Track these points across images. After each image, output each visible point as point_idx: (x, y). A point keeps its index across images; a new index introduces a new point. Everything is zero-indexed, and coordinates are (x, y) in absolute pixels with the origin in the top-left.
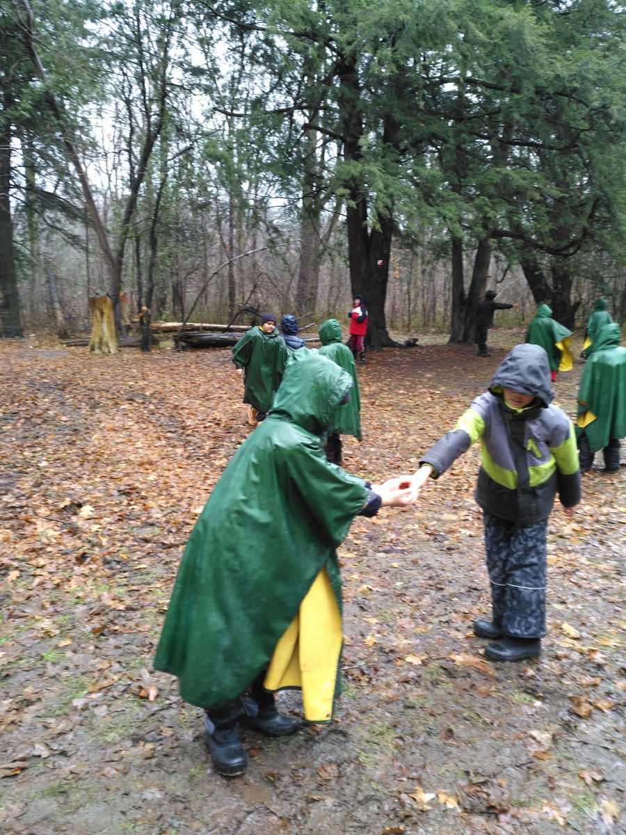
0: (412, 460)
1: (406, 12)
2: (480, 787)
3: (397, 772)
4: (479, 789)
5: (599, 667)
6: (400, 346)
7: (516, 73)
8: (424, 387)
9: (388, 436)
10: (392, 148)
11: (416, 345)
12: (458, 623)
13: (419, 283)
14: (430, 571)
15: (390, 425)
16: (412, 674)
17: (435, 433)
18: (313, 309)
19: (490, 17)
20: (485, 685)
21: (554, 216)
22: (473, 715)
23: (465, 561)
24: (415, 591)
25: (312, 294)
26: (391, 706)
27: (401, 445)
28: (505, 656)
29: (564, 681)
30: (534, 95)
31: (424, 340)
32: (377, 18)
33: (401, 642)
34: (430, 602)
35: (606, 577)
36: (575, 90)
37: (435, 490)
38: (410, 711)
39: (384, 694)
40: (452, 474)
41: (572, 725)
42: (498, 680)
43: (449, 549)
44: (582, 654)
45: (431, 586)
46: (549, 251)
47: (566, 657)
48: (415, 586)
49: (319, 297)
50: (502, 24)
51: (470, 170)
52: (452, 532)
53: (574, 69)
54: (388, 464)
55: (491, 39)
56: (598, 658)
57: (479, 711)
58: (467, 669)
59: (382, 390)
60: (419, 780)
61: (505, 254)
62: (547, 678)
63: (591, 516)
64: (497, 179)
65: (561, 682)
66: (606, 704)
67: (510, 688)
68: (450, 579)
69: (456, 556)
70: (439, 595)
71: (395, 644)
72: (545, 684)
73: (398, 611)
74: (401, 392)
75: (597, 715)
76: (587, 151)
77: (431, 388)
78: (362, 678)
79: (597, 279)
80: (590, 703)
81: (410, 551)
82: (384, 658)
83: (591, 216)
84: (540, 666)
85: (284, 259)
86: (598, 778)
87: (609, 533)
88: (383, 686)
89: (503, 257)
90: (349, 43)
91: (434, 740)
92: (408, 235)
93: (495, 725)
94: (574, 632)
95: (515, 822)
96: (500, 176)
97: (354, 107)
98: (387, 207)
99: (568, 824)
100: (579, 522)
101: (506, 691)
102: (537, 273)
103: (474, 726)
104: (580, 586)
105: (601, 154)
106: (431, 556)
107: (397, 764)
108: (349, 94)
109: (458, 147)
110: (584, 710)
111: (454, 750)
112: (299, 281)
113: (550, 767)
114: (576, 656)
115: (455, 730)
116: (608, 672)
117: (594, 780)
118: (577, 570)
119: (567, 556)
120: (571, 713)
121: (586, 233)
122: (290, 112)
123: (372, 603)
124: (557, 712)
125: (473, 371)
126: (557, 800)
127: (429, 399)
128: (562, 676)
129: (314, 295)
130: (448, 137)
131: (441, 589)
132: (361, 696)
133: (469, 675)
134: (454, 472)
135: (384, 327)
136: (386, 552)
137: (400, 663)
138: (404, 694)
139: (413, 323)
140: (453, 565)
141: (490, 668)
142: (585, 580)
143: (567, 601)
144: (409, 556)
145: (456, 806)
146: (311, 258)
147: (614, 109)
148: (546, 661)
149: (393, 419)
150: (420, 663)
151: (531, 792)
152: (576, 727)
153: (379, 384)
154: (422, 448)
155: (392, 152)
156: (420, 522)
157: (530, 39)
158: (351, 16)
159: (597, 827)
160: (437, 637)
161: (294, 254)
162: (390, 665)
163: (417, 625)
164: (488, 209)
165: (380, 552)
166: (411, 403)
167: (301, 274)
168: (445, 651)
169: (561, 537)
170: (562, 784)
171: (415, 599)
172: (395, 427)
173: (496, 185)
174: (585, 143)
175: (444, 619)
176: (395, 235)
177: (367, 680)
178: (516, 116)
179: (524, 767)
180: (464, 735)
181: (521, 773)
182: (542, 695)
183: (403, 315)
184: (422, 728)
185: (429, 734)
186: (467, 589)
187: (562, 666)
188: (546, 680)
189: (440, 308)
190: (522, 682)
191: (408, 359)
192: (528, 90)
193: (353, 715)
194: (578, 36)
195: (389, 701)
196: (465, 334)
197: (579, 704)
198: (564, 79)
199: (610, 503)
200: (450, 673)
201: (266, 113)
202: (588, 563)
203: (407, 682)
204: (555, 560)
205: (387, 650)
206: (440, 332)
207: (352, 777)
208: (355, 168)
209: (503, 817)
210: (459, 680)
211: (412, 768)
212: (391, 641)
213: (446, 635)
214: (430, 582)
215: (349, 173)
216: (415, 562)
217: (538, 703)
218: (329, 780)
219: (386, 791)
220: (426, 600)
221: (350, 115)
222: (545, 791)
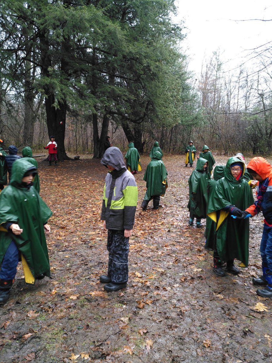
0: (76, 210)
1: (67, 15)
2: (99, 347)
3: (63, 349)
4: (98, 348)
5: (148, 287)
6: (72, 160)
7: (115, 48)
8: (82, 177)
9: (66, 199)
10: (64, 73)
11: (79, 159)
12: (93, 278)
13: (80, 132)
14: (82, 258)
15: (67, 195)
16: (72, 304)
17: (87, 197)
18: (32, 143)
19: (103, 24)
20: (103, 303)
21: (133, 107)
22: (98, 317)
23: (98, 251)
24: (75, 267)
25: (31, 136)
26: (62, 320)
27: (72, 203)
28: (112, 289)
29: (135, 295)
30: (122, 58)
31: (82, 157)
32: (54, 16)
33: (68, 290)
34: (82, 271)
35: (153, 251)
36: (137, 58)
37: (86, 222)
38: (71, 321)
39: (59, 315)
40: (94, 214)
41: (137, 312)
42: (109, 300)
43: (91, 247)
44: (142, 283)
45: (82, 264)
46: (132, 121)
47: (136, 286)
48: (75, 265)
49: (34, 137)
50: (107, 28)
51: (99, 85)
52: (92, 239)
53: (137, 50)
54: (65, 212)
55: (104, 33)
56: (148, 284)
57: (100, 314)
58: (96, 298)
59: (63, 179)
60: (73, 350)
61: (115, 121)
62: (128, 295)
63: (148, 227)
64: (109, 90)
65: (134, 296)
66: (150, 301)
67: (114, 302)
68: (91, 260)
69: (94, 249)
70: (86, 267)
71: (65, 292)
72: (127, 298)
73: (67, 277)
74: (72, 179)
75: (146, 307)
76: (144, 82)
77: (85, 178)
78: (49, 310)
79: (151, 133)
80: (144, 302)
81: (74, 250)
82: (60, 299)
83: (147, 108)
84: (126, 291)
85: (15, 119)
86: (145, 331)
87: (154, 234)
88: (59, 312)
89: (114, 123)
90: (42, 24)
91: (81, 331)
92: (74, 111)
93: (107, 319)
94: (139, 275)
95: (113, 358)
96: (111, 89)
97: (46, 53)
98: (62, 99)
99: (134, 353)
100: (143, 230)
101: (112, 304)
102: (128, 130)
103: (98, 321)
104: (143, 256)
105: (149, 84)
106: (83, 251)
107: (63, 346)
108: (44, 47)
109: (93, 76)
110: (141, 306)
111: (89, 334)
112: (24, 130)
113: (127, 332)
114: (140, 285)
115: (90, 325)
116: (151, 289)
117: (144, 333)
118: (142, 250)
119: (139, 245)
120: (137, 307)
121: (145, 115)
122: (16, 51)
123: (56, 275)
124: (132, 308)
125: (103, 170)
126: (129, 345)
127: (84, 182)
128: (134, 293)
129: (32, 137)
130: (89, 71)
131: (87, 265)
132: (48, 318)
133: (97, 300)
134: (94, 213)
135: (64, 151)
136: (63, 251)
137: (67, 299)
138: (69, 313)
139: (78, 150)
140: (92, 253)
141: (106, 295)
142: (145, 253)
143: (138, 263)
144: (74, 252)
145: (88, 357)
146: (30, 119)
147: (152, 68)
148: (128, 288)
149: (68, 192)
150: (76, 298)
151: (120, 344)
152: (138, 313)
153: (62, 176)
154: (81, 204)
155: (64, 75)
156: (79, 236)
157: (119, 36)
158: (42, 13)
159: (144, 352)
160: (84, 285)
161: (21, 117)
162: (63, 301)
163: (76, 282)
164: (106, 102)
165: (60, 252)
166: (77, 184)
167: (25, 126)
168: (87, 291)
169: (137, 237)
170: (132, 337)
171: (75, 270)
172: (69, 195)
173: (109, 92)
174: (143, 79)
175: (87, 277)
176: (68, 111)
177: (51, 310)
178: (116, 65)
179: (118, 334)
180: (94, 326)
181: (116, 337)
182: (126, 302)
183: (74, 146)
184: (76, 327)
185: (79, 329)
186: (98, 263)
187: (134, 290)
188: (128, 296)
189: (90, 143)
190: (118, 299)
191: (75, 165)
192: (120, 56)
193: (44, 328)
194: (138, 37)
195: (62, 318)
196: (100, 155)
197: (140, 304)
198: (133, 53)
199: (155, 222)
200: (89, 301)
201: (4, 50)
202: (146, 246)
203: (70, 308)
204: (134, 247)
205: (61, 295)
206: (90, 153)
207: (42, 357)
208: (47, 80)
209: (108, 357)
210: (93, 302)
211: (70, 346)
212: (64, 291)
213: (88, 284)
214: (82, 262)
215: (44, 83)
216: (76, 254)
217: (124, 306)
218: (31, 361)
219: (58, 359)
220: (80, 270)
221: (44, 56)
222: (125, 341)
